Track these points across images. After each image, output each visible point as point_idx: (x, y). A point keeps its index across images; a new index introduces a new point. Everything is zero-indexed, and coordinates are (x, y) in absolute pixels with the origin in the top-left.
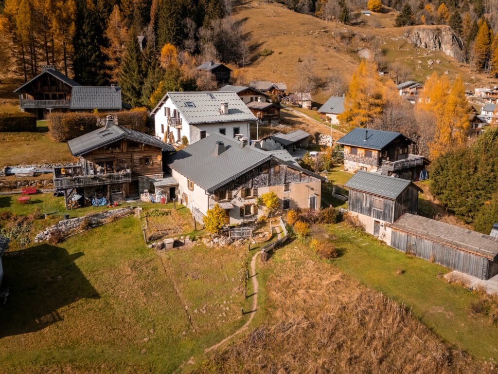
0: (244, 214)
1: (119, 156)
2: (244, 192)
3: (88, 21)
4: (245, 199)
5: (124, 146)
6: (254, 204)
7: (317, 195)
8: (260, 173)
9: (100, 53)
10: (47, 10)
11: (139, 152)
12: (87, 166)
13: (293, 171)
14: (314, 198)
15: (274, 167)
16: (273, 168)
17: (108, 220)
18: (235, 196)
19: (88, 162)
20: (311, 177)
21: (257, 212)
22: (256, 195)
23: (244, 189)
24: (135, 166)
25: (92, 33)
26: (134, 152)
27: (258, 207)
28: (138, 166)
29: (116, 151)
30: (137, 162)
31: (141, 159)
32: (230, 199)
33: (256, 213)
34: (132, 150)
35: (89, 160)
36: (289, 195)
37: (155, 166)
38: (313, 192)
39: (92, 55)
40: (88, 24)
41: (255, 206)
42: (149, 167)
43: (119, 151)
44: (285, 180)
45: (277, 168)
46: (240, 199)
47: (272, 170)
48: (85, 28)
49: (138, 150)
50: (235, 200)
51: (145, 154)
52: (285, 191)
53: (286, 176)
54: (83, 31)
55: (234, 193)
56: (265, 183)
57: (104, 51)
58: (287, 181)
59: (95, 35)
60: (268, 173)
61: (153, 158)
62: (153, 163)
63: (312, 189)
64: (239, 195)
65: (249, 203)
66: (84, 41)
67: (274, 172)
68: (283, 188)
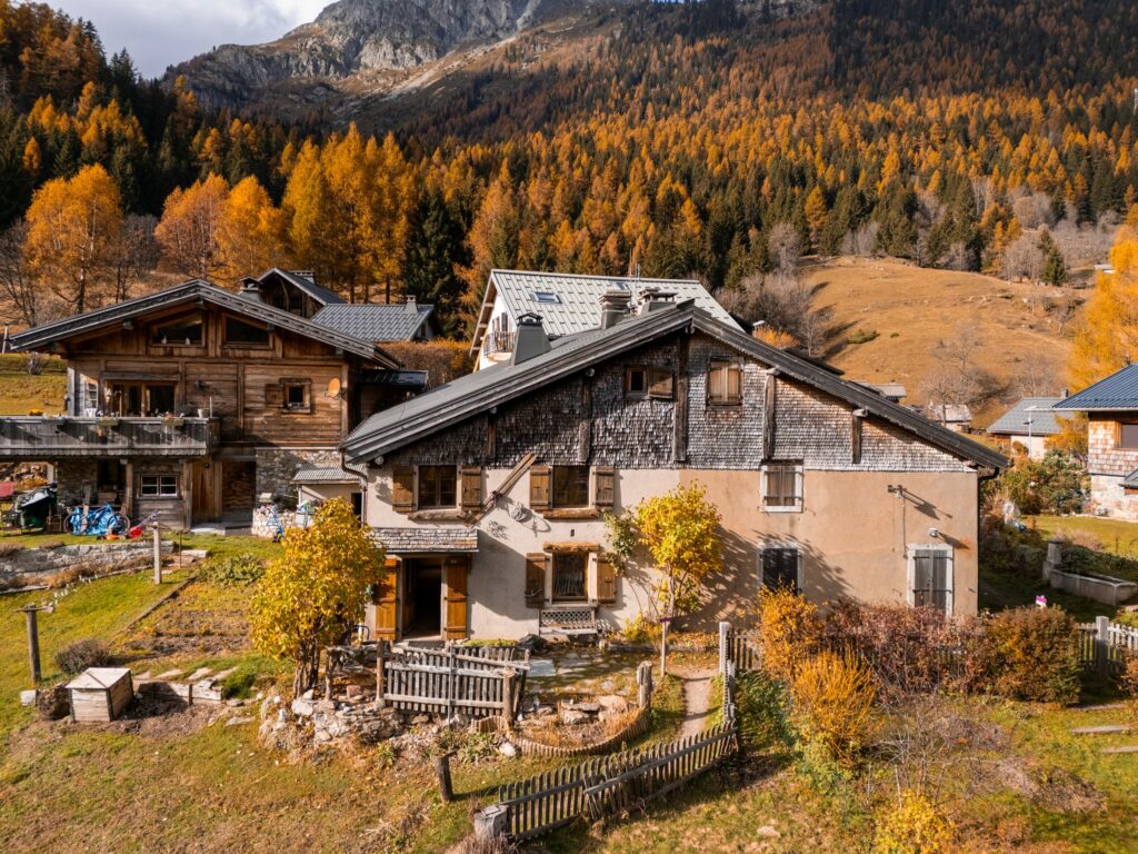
0: (549, 593)
1: (193, 368)
2: (545, 483)
3: (435, 213)
4: (552, 519)
5: (211, 336)
6: (599, 549)
7: (957, 545)
8: (631, 394)
9: (453, 277)
10: (355, 191)
11: (266, 362)
12: (77, 392)
13: (812, 404)
14: (940, 559)
15: (710, 371)
16: (702, 379)
17: (49, 578)
18: (500, 498)
19: (84, 379)
20: (917, 445)
21: (618, 592)
22: (609, 505)
23: (549, 466)
24: (246, 410)
25: (441, 237)
26: (247, 360)
27: (623, 567)
28: (259, 412)
29: (184, 352)
30: (256, 396)
31: (269, 387)
32: (476, 509)
33: (610, 600)
34: (239, 353)
35: (87, 373)
36: (792, 523)
37: (321, 417)
38: (931, 526)
39: (434, 282)
40: (437, 220)
41: (601, 562)
42: (300, 419)
43: (193, 352)
44: (771, 445)
45: (724, 381)
46: (525, 514)
47: (698, 388)
48: (428, 228)
49: (262, 354)
50: (497, 515)
51: (288, 372)
52: (770, 500)
53: (772, 427)
54: (422, 232)
55: (495, 479)
56: (656, 449)
57: (462, 273)
58: (780, 454)
59: (447, 240)
60: (673, 399)
61: (315, 386)
62: (313, 407)
63: (927, 509)
64: (521, 495)
65: (574, 543)
66: (422, 253)
67: (710, 400)
68: (762, 486)
